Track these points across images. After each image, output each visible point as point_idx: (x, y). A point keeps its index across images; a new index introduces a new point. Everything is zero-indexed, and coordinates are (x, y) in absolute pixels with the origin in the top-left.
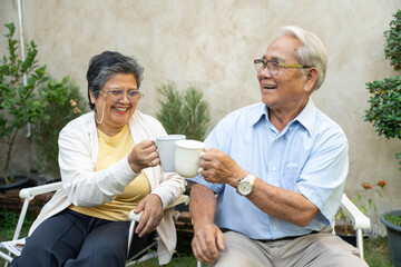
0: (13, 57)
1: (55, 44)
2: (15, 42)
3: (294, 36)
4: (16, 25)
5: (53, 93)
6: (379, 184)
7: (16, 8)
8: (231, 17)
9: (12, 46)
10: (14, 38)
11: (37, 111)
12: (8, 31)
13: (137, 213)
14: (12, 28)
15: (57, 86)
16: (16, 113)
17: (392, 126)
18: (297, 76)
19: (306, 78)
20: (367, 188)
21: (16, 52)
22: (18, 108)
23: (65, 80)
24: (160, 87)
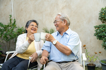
0: (11, 23)
1: (21, 20)
2: (11, 19)
3: (59, 15)
4: (12, 15)
5: (19, 31)
6: (99, 52)
7: (12, 12)
8: (62, 12)
9: (11, 20)
10: (11, 18)
11: (15, 35)
12: (10, 17)
13: (31, 57)
14: (11, 16)
15: (20, 29)
16: (10, 36)
17: (100, 37)
18: (62, 22)
19: (64, 22)
20: (96, 54)
21: (11, 22)
22: (11, 34)
23: (22, 28)
24: (43, 28)
